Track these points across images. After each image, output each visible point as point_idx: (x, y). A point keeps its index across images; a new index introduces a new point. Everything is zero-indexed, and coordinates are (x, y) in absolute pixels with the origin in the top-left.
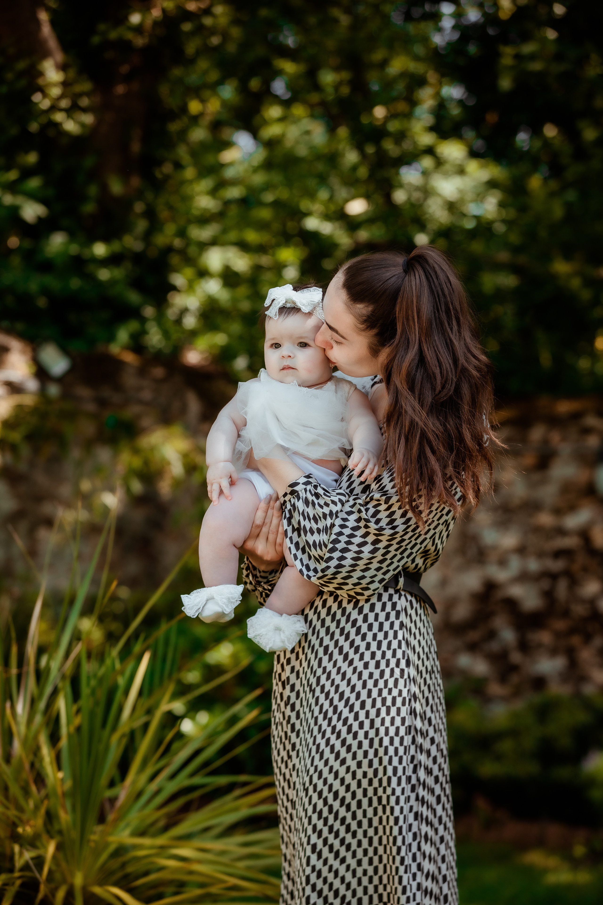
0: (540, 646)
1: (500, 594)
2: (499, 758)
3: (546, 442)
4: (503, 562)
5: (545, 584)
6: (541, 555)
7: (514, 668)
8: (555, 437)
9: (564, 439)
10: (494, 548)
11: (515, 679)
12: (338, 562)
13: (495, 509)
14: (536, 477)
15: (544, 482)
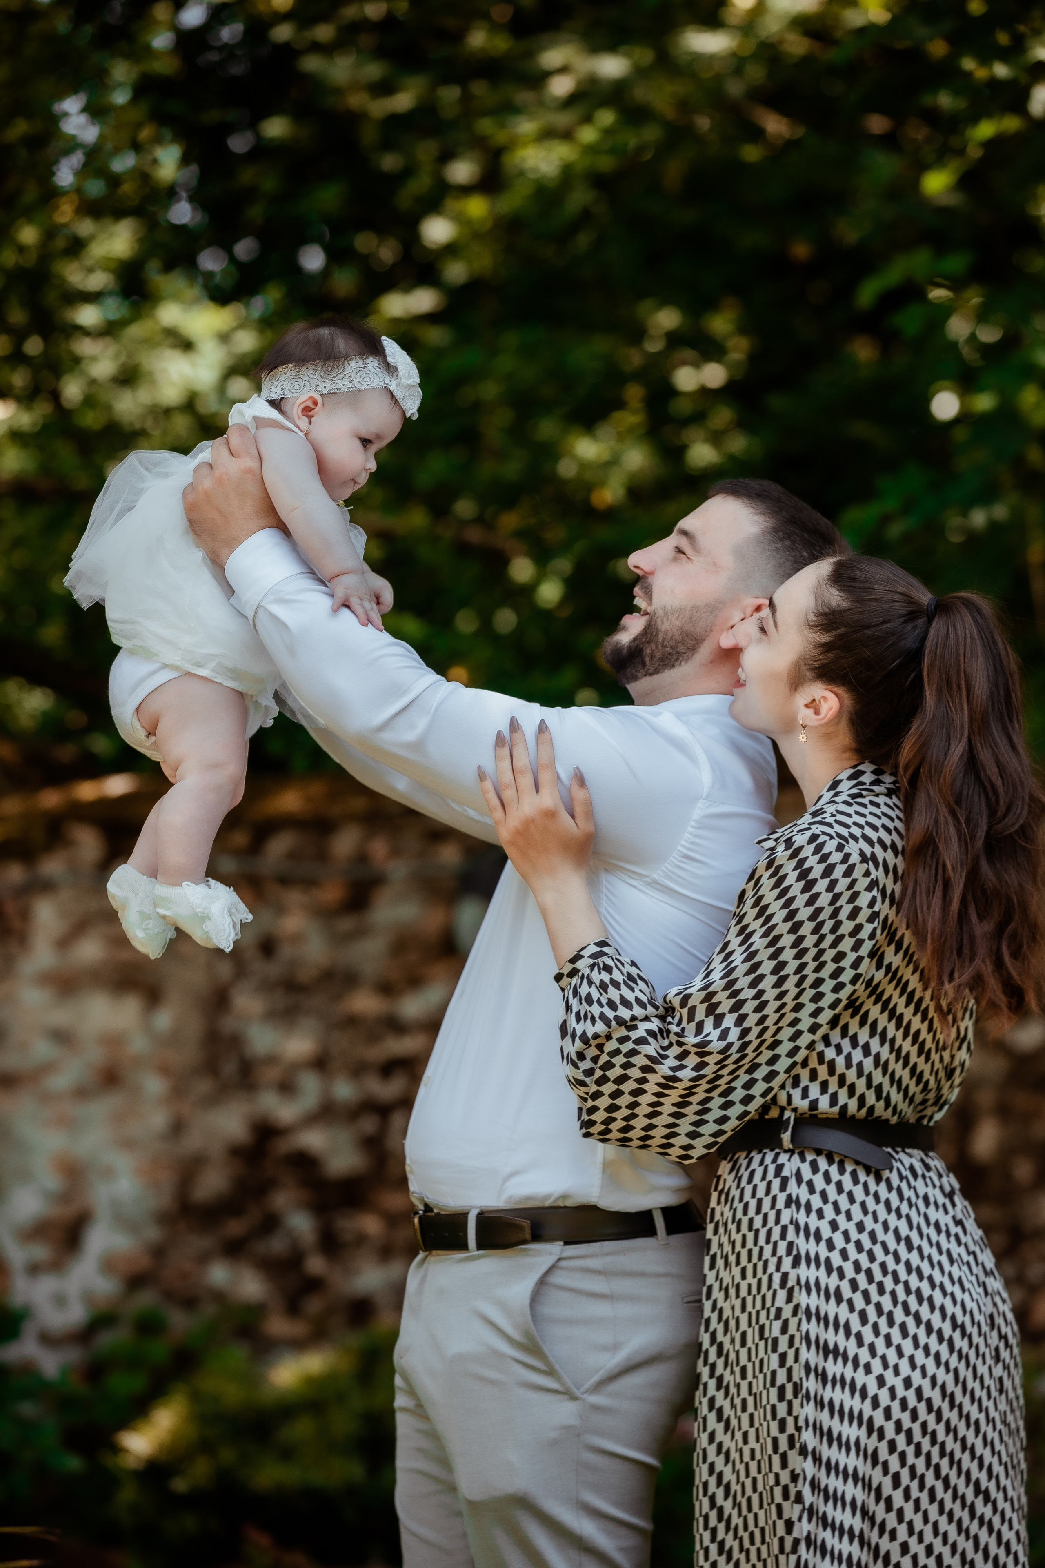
0: (361, 1240)
1: (283, 1146)
2: (287, 1454)
3: (362, 858)
4: (287, 1088)
5: (369, 1125)
6: (358, 1070)
7: (314, 1285)
8: (379, 848)
9: (395, 852)
10: (272, 1060)
11: (314, 1305)
12: (611, 1101)
13: (267, 986)
14: (346, 924)
15: (360, 933)
